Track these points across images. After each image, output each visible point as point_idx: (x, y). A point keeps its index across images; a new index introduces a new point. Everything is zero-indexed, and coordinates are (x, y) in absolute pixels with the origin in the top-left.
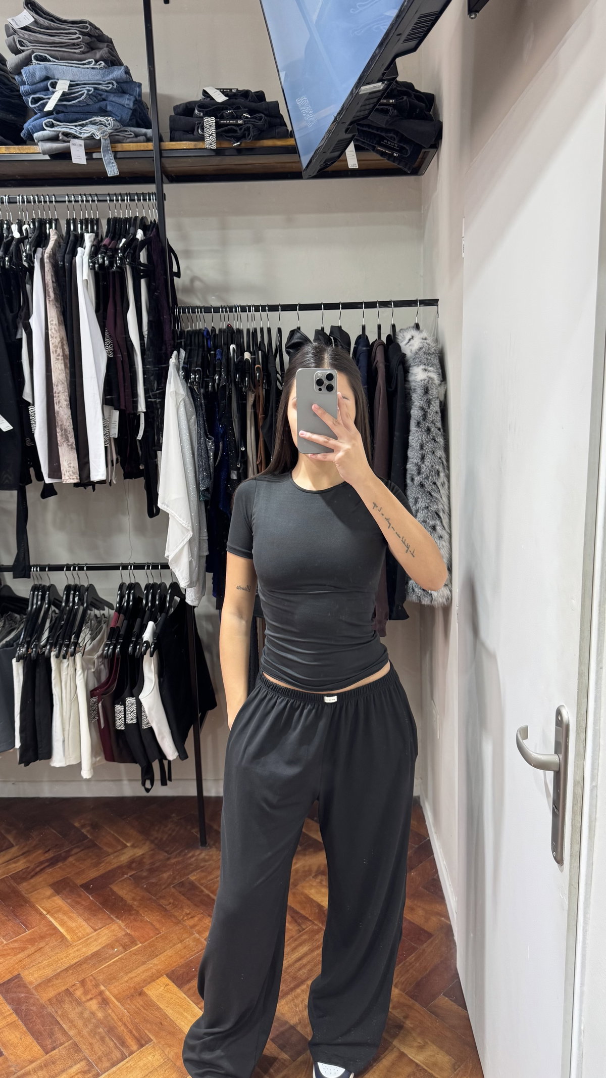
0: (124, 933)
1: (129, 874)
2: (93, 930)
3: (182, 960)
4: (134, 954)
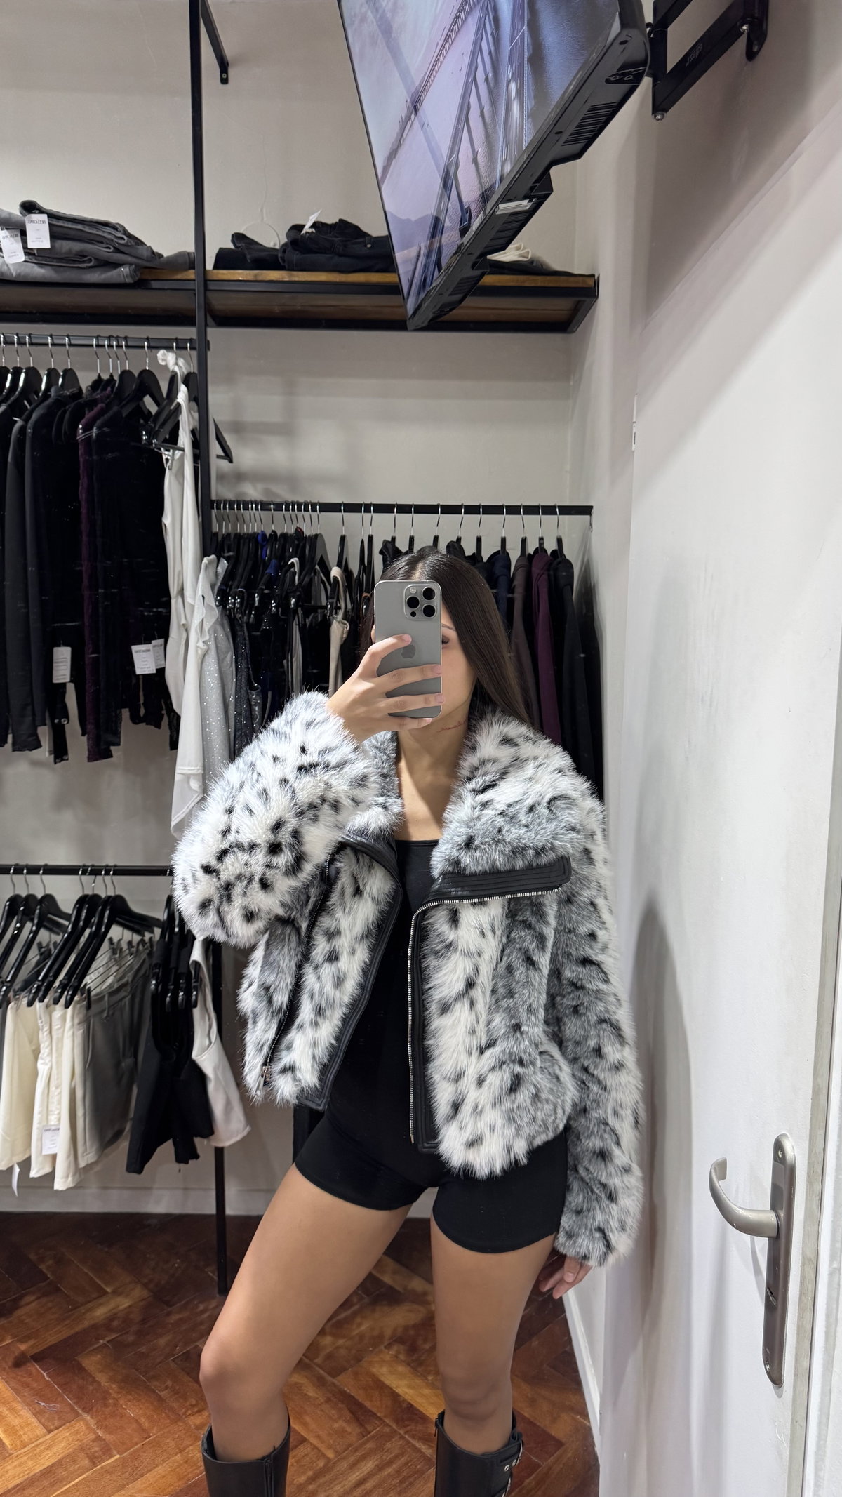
0: (92, 1436)
1: (107, 1339)
2: (45, 1431)
3: (181, 1482)
4: (108, 1472)
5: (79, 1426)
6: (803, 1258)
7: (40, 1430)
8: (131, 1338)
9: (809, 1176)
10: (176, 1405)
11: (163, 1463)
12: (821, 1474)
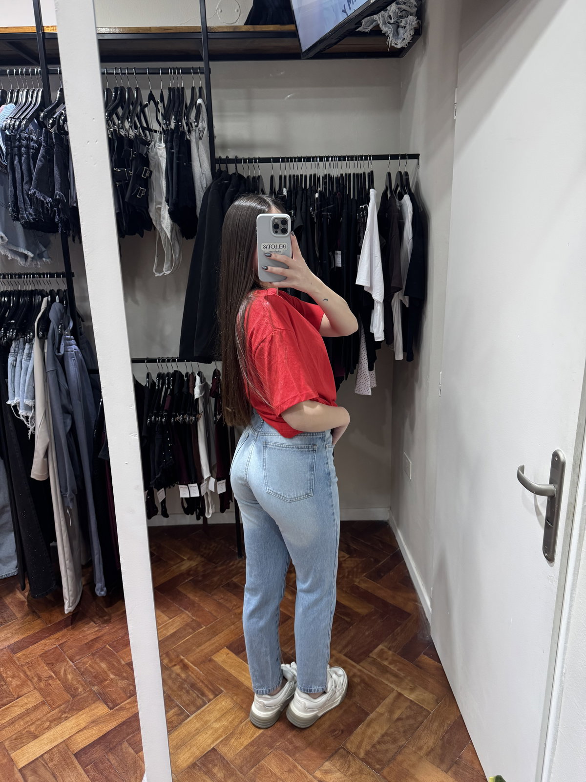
0: (191, 620)
2: (168, 618)
3: (236, 636)
4: (201, 633)
5: (183, 616)
6: (569, 503)
7: (166, 618)
8: (200, 578)
9: (573, 465)
10: (228, 605)
11: (227, 628)
12: (574, 595)
